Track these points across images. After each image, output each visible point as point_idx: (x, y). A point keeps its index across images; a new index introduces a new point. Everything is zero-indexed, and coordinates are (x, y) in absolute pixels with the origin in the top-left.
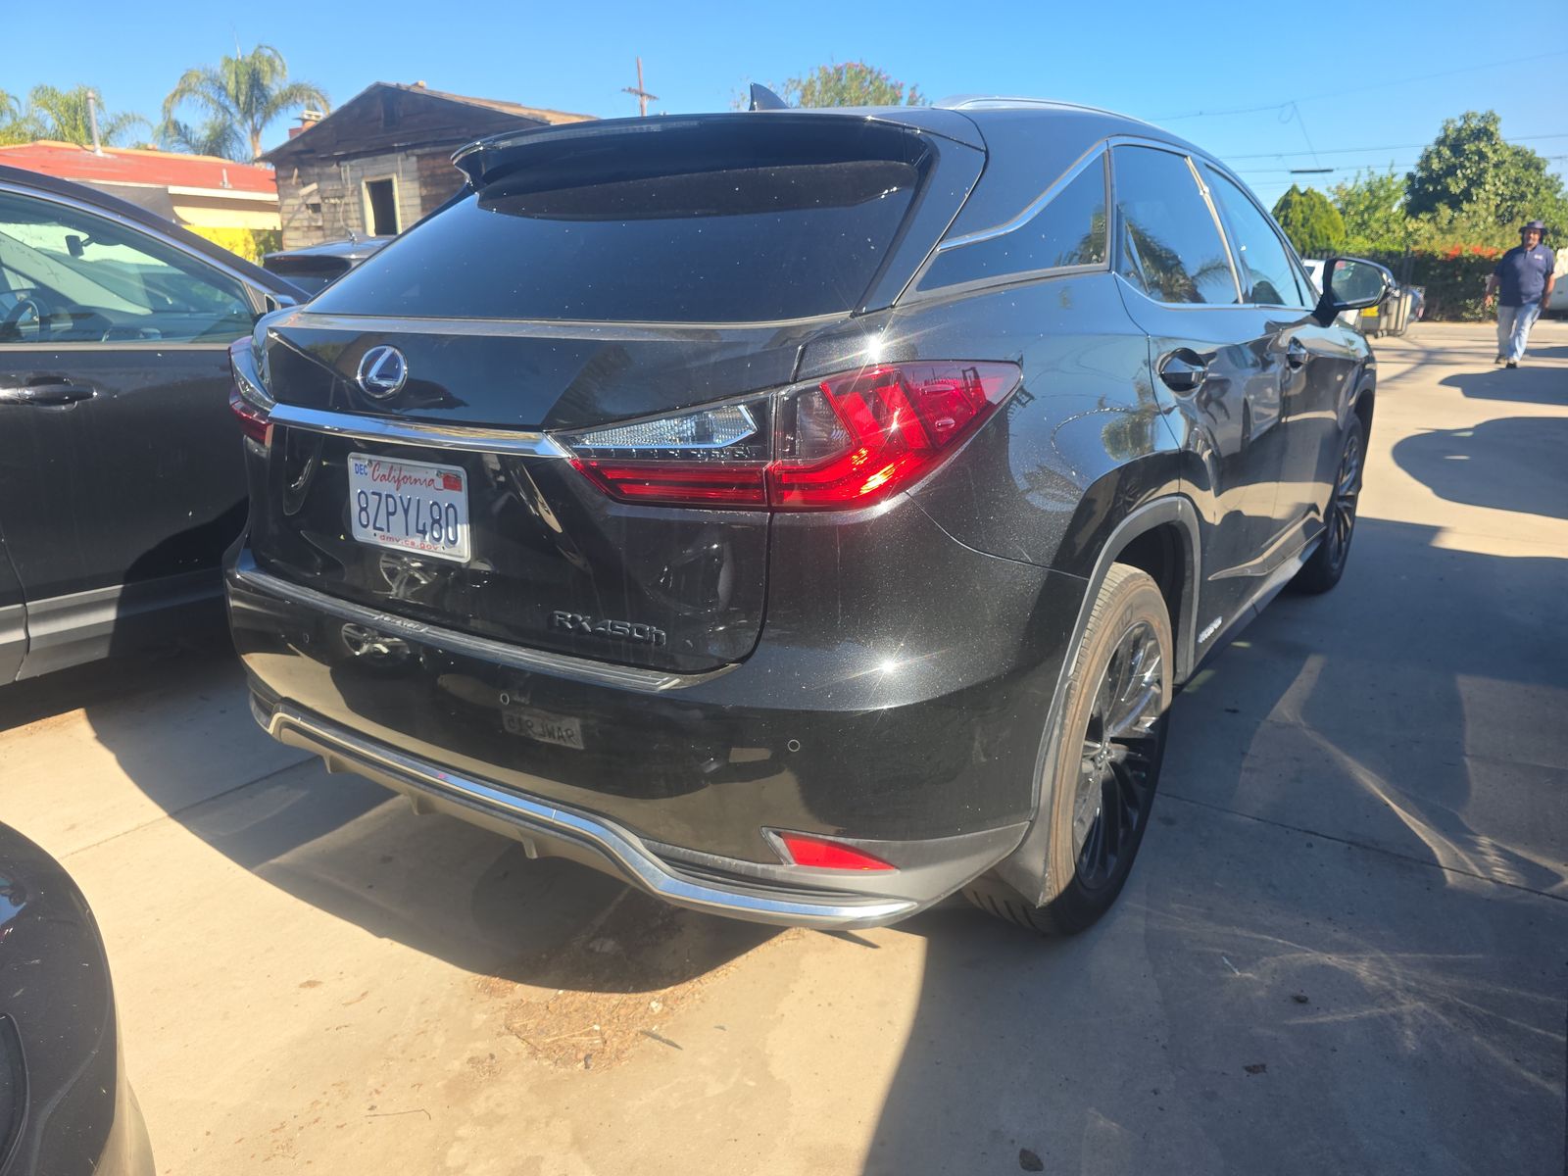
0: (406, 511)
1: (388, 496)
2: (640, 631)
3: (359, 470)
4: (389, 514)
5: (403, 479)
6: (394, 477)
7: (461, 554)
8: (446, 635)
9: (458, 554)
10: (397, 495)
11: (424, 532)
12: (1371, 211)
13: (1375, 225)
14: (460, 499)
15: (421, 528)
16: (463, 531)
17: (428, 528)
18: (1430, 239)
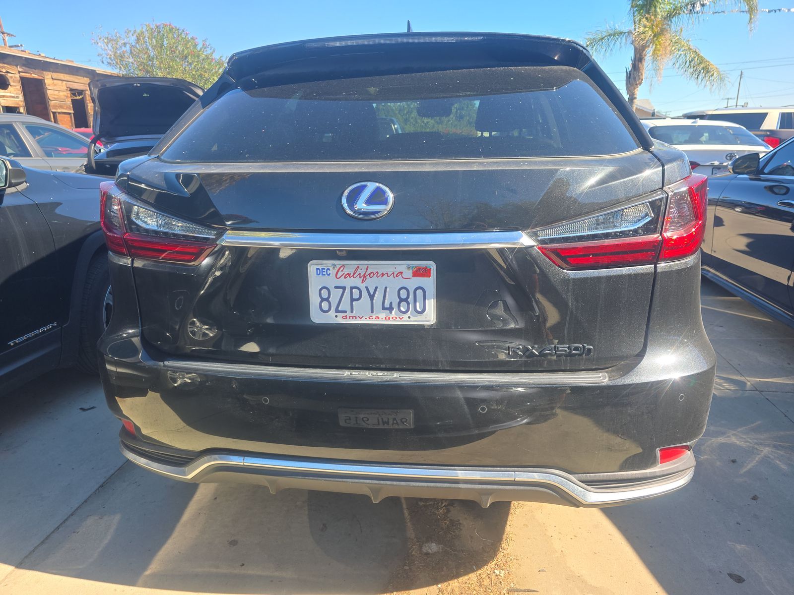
0: (372, 297)
1: (352, 288)
2: (576, 349)
3: (320, 272)
4: (353, 300)
5: (370, 274)
6: (360, 274)
7: (427, 319)
8: (417, 376)
9: (425, 320)
10: (362, 286)
11: (390, 309)
12: (409, 114)
13: (412, 120)
14: (430, 283)
15: (387, 305)
16: (431, 305)
17: (395, 305)
18: (433, 126)
